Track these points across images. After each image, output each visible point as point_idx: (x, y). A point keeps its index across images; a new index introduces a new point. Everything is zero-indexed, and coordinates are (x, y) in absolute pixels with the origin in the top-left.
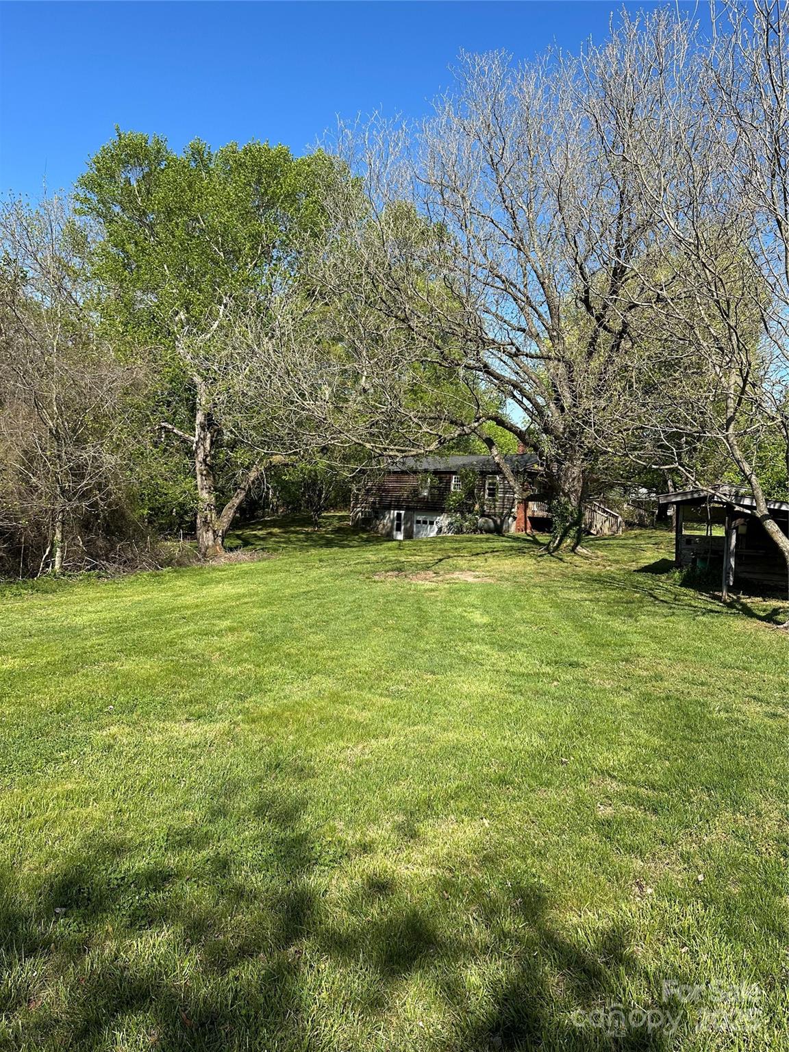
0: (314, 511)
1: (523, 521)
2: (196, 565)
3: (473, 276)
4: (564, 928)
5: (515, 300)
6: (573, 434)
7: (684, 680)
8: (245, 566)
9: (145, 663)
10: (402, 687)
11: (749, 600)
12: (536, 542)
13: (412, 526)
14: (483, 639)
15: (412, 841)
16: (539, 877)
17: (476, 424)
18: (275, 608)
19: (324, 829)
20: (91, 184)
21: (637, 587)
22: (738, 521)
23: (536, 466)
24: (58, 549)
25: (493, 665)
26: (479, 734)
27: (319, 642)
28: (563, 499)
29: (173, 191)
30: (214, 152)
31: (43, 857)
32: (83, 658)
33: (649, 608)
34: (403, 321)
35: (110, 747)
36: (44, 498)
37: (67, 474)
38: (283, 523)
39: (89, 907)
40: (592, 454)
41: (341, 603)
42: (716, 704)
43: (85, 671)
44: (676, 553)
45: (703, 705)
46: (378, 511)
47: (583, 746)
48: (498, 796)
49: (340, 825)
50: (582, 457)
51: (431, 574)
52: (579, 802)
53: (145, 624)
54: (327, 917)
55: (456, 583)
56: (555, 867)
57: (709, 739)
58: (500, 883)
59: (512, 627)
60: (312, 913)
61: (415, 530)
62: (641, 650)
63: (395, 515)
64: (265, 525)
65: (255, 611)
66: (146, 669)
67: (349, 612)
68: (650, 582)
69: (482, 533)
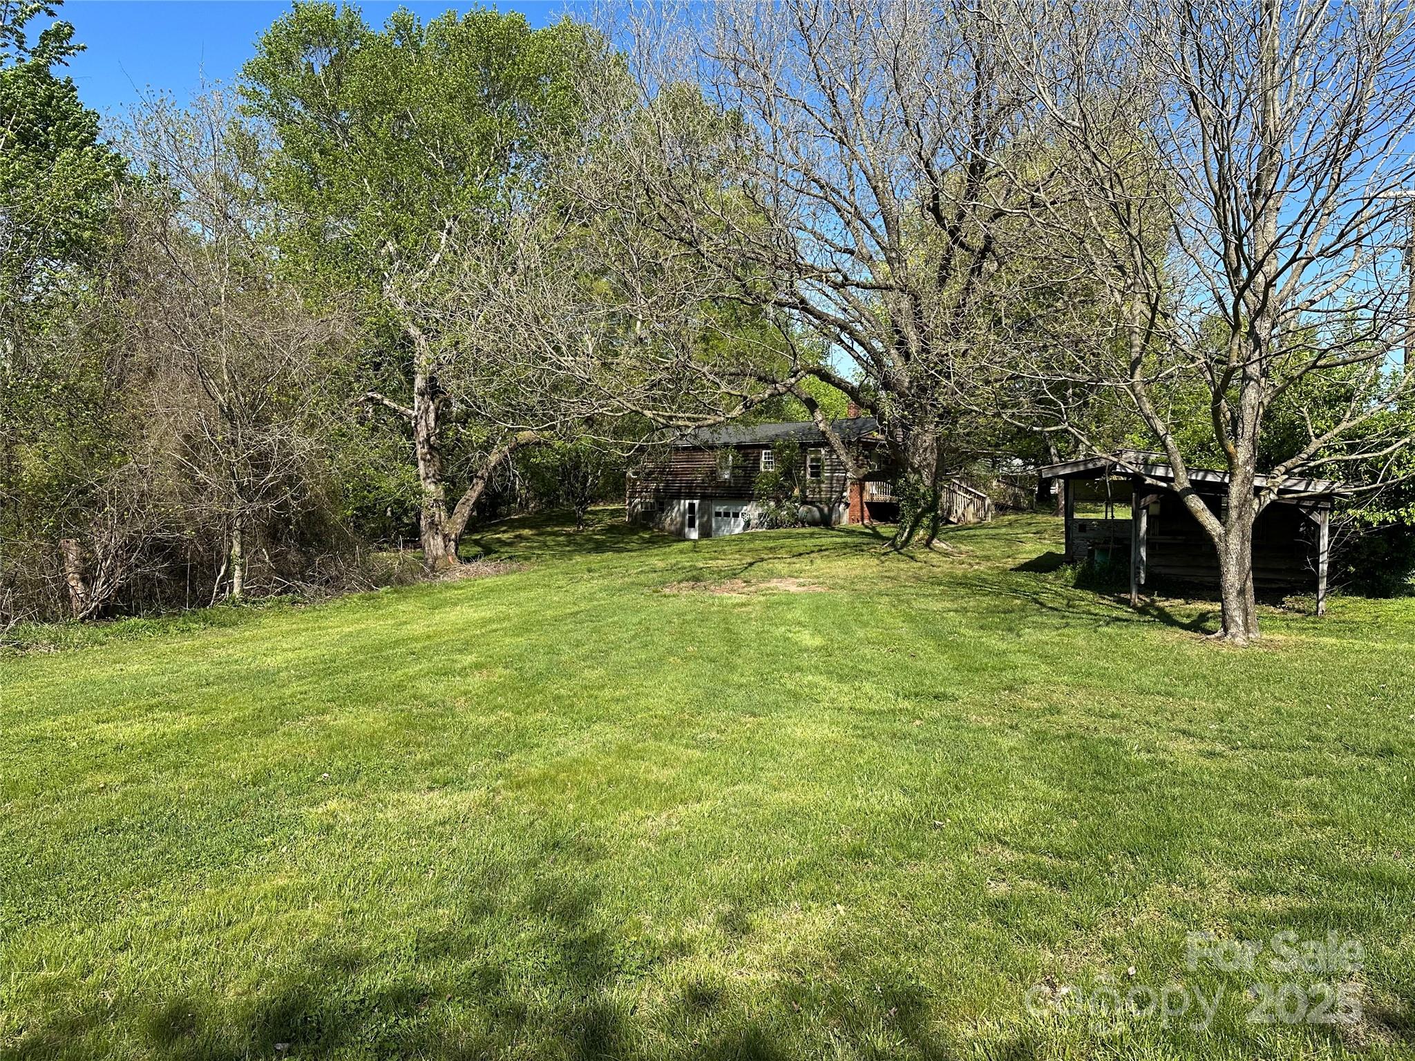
0: (577, 505)
1: (859, 508)
2: (423, 583)
3: (782, 181)
4: (955, 1044)
5: (838, 210)
6: (923, 389)
7: (1089, 712)
8: (489, 582)
9: (367, 714)
10: (714, 735)
11: (1166, 604)
12: (876, 535)
13: (709, 520)
14: (816, 668)
15: (744, 937)
16: (918, 978)
17: (793, 380)
18: (534, 636)
19: (626, 926)
20: (262, 73)
21: (1016, 591)
22: (1148, 498)
23: (876, 434)
24: (237, 567)
25: (833, 701)
26: (822, 794)
27: (597, 679)
28: (913, 478)
29: (372, 80)
30: (425, 27)
31: (254, 975)
32: (282, 712)
33: (1035, 619)
34: (690, 244)
35: (330, 828)
36: (216, 498)
37: (245, 465)
38: (538, 522)
39: (321, 1040)
40: (949, 415)
41: (620, 625)
42: (1133, 743)
43: (286, 729)
44: (1067, 544)
45: (1115, 743)
46: (664, 500)
47: (962, 804)
48: (854, 873)
49: (648, 920)
50: (937, 419)
51: (739, 583)
52: (962, 876)
53: (361, 663)
54: (639, 1041)
55: (774, 594)
56: (936, 965)
57: (1128, 788)
58: (867, 988)
59: (853, 650)
60: (620, 1037)
61: (714, 525)
62: (1028, 674)
63: (687, 506)
64: (513, 525)
65: (507, 640)
66: (368, 724)
67: (634, 637)
68: (1033, 584)
69: (804, 526)
